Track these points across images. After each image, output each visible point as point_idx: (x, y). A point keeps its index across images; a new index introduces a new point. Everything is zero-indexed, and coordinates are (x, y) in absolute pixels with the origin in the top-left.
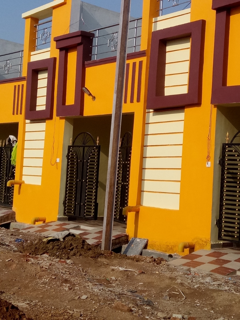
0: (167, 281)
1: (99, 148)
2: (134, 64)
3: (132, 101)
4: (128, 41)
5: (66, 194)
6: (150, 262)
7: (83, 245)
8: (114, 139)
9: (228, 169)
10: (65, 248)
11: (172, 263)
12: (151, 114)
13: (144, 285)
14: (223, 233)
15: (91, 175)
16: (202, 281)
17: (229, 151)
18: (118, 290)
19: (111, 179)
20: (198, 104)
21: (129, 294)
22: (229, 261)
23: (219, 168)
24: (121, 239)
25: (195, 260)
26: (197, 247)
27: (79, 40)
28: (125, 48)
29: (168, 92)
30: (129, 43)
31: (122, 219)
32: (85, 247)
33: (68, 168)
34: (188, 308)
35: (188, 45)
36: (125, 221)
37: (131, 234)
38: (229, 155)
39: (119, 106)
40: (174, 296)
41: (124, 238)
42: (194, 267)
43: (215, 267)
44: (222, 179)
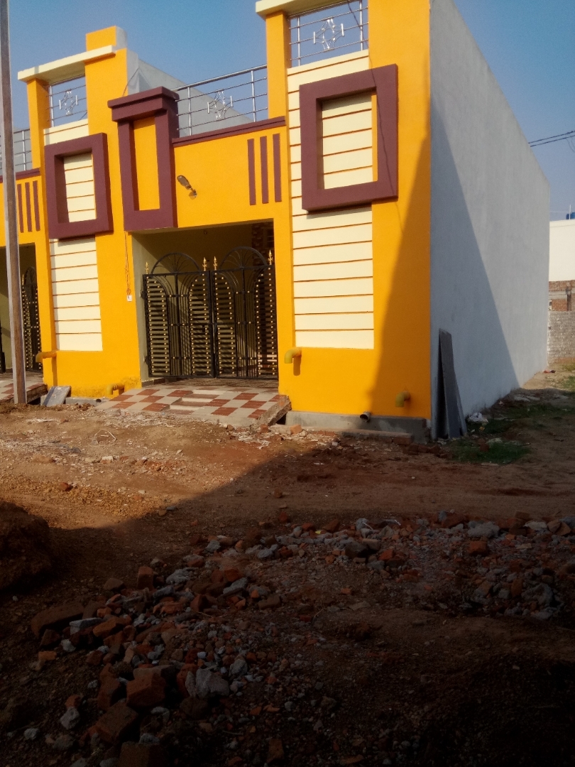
0: (95, 426)
2: (27, 184)
3: (30, 230)
6: (75, 410)
8: (12, 275)
9: (152, 301)
11: (100, 407)
12: (56, 244)
13: (69, 433)
14: (153, 370)
16: (133, 420)
17: (151, 282)
18: (38, 443)
19: (15, 322)
20: (110, 231)
21: (51, 444)
22: (162, 397)
23: (141, 302)
24: (38, 390)
25: (126, 401)
26: (126, 388)
28: (12, 164)
29: (73, 218)
31: (37, 368)
34: (119, 448)
35: (90, 162)
36: (40, 370)
37: (50, 384)
38: (151, 287)
39: (13, 236)
40: (104, 439)
41: (41, 389)
42: (125, 408)
43: (147, 404)
44: (147, 313)
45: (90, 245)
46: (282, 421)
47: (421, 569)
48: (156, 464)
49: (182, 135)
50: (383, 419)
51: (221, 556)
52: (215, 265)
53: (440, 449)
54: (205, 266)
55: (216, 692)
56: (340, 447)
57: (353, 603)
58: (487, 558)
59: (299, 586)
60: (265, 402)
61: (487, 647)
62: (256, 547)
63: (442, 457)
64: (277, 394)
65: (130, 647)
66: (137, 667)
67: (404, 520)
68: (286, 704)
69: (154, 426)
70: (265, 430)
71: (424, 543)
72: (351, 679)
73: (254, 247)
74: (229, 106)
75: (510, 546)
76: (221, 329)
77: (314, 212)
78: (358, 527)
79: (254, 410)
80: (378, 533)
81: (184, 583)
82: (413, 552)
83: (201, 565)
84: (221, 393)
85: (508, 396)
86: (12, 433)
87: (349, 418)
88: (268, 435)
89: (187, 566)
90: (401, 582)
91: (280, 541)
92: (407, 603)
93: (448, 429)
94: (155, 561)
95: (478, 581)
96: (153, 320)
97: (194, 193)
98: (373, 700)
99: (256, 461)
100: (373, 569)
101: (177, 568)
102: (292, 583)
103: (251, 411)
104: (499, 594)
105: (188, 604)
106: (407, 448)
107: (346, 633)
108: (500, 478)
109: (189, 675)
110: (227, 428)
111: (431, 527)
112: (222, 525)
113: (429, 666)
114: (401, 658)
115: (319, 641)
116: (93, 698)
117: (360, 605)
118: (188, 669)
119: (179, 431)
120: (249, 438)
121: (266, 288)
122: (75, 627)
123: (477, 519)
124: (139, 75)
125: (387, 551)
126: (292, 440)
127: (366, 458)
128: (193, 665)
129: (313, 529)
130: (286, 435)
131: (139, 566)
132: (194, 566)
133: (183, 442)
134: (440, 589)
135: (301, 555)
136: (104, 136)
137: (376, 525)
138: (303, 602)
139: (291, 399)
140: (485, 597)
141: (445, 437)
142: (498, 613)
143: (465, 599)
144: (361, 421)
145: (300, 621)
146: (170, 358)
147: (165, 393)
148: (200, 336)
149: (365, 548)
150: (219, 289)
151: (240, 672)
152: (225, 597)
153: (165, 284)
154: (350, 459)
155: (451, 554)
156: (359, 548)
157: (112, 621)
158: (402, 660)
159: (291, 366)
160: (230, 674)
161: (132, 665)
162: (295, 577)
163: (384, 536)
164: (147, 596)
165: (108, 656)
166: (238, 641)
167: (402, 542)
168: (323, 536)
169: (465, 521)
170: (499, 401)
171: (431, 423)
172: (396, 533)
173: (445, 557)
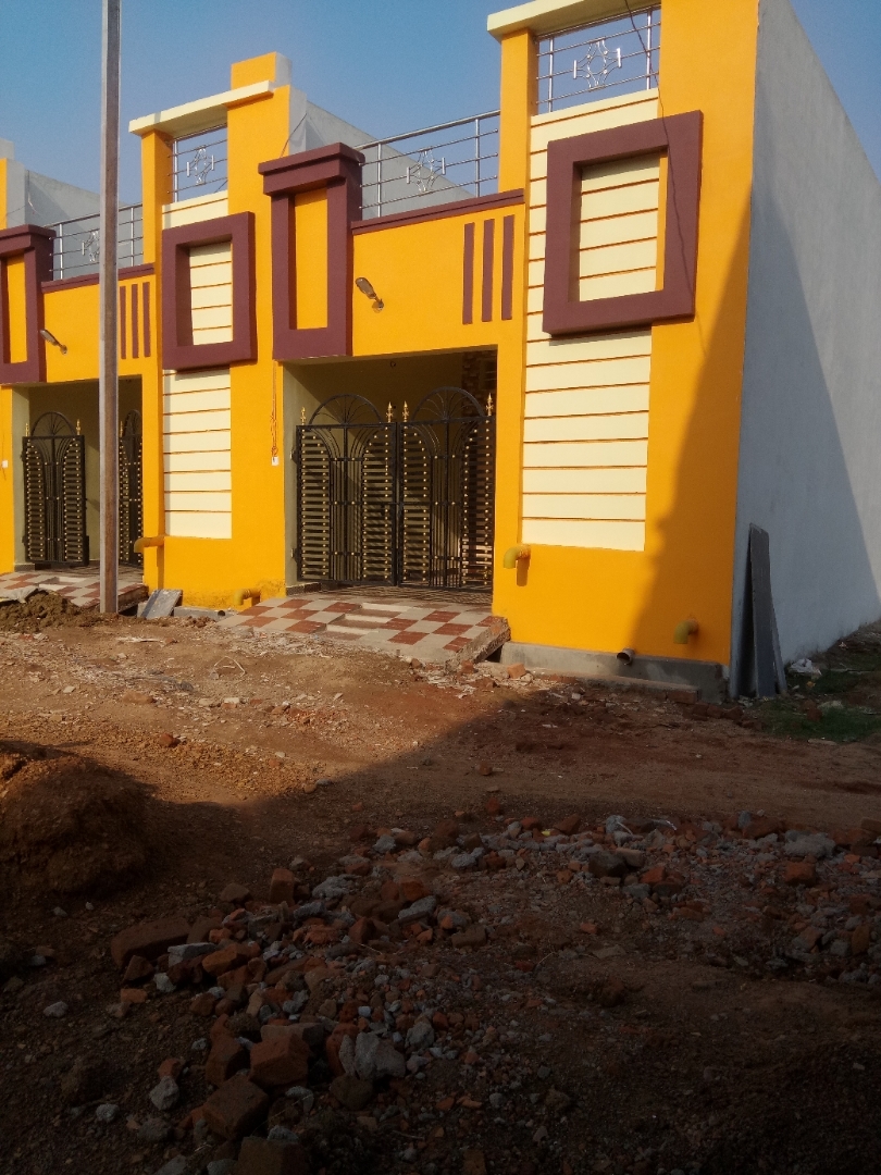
0: (215, 651)
1: (82, 439)
2: (135, 288)
3: (135, 355)
4: (119, 245)
5: (27, 524)
6: (187, 625)
7: (64, 607)
8: (106, 421)
9: (307, 467)
10: (30, 614)
11: (224, 623)
12: (172, 378)
13: (177, 660)
14: (305, 570)
15: (70, 487)
16: (272, 645)
17: (308, 438)
18: (130, 673)
19: (107, 492)
20: (253, 360)
21: (152, 676)
22: (315, 612)
23: (292, 466)
24: (134, 594)
25: (262, 615)
26: (264, 596)
27: (26, 242)
28: (114, 257)
29: (199, 339)
30: (121, 249)
31: (135, 561)
32: (68, 611)
33: (26, 478)
34: (250, 687)
35: (227, 256)
36: (140, 564)
37: (153, 585)
38: (307, 445)
39: (111, 364)
40: (227, 672)
41: (140, 592)
42: (260, 626)
43: (292, 622)
44: (300, 484)
45: (221, 380)
46: (494, 656)
47: (708, 901)
48: (303, 713)
49: (366, 216)
50: (653, 662)
51: (396, 861)
52: (406, 414)
53: (741, 714)
54: (390, 415)
55: (384, 1070)
56: (584, 702)
57: (599, 947)
58: (814, 890)
59: (516, 915)
60: (470, 626)
61: (811, 1030)
62: (450, 850)
63: (746, 727)
64: (488, 614)
65: (258, 990)
66: (266, 1023)
67: (682, 822)
68: (492, 1097)
69: (303, 655)
70: (469, 669)
71: (714, 860)
72: (593, 1065)
73: (464, 387)
74: (439, 173)
75: (852, 874)
76: (410, 511)
77: (560, 336)
78: (609, 828)
79: (453, 638)
80: (641, 840)
81: (340, 898)
82: (696, 874)
83: (365, 872)
84: (403, 609)
85: (855, 634)
86: (95, 657)
87: (600, 657)
88: (473, 678)
89: (345, 872)
90: (676, 919)
91: (487, 842)
92: (685, 953)
93: (756, 681)
94: (297, 861)
95: (798, 926)
96: (308, 495)
97: (380, 304)
98: (627, 1101)
99: (453, 716)
100: (632, 896)
101: (330, 875)
102: (504, 909)
103: (448, 639)
104: (832, 949)
105: (346, 930)
106: (689, 709)
107: (586, 993)
108: (837, 764)
109: (345, 1042)
110: (411, 664)
111: (725, 836)
112: (399, 813)
113: (717, 1053)
114: (673, 1038)
115: (544, 1003)
116: (199, 1064)
117: (610, 952)
118: (345, 1031)
119: (340, 665)
120: (444, 680)
121: (480, 452)
122: (176, 954)
123: (800, 827)
124: (307, 124)
125: (656, 869)
126: (509, 687)
127: (623, 721)
128: (349, 1026)
129: (539, 827)
130: (500, 679)
131: (273, 868)
132: (354, 872)
133: (345, 681)
134: (738, 934)
135: (519, 866)
136: (251, 217)
137: (638, 827)
138: (520, 939)
139: (511, 624)
140: (809, 951)
141: (752, 695)
142: (828, 978)
143: (777, 951)
144: (618, 662)
145: (516, 969)
146: (330, 553)
147: (320, 606)
148: (375, 522)
149: (621, 861)
150: (410, 450)
151: (423, 1042)
152: (400, 924)
153: (329, 440)
154: (599, 721)
155: (755, 880)
156: (611, 863)
157: (230, 951)
158: (675, 1042)
159: (514, 572)
160: (407, 1043)
161: (259, 1019)
162: (510, 900)
163: (649, 846)
164: (285, 914)
165: (222, 1003)
166: (420, 993)
167: (679, 857)
168: (554, 839)
169: (780, 830)
170: (839, 641)
171: (730, 671)
172: (670, 841)
173: (747, 885)
